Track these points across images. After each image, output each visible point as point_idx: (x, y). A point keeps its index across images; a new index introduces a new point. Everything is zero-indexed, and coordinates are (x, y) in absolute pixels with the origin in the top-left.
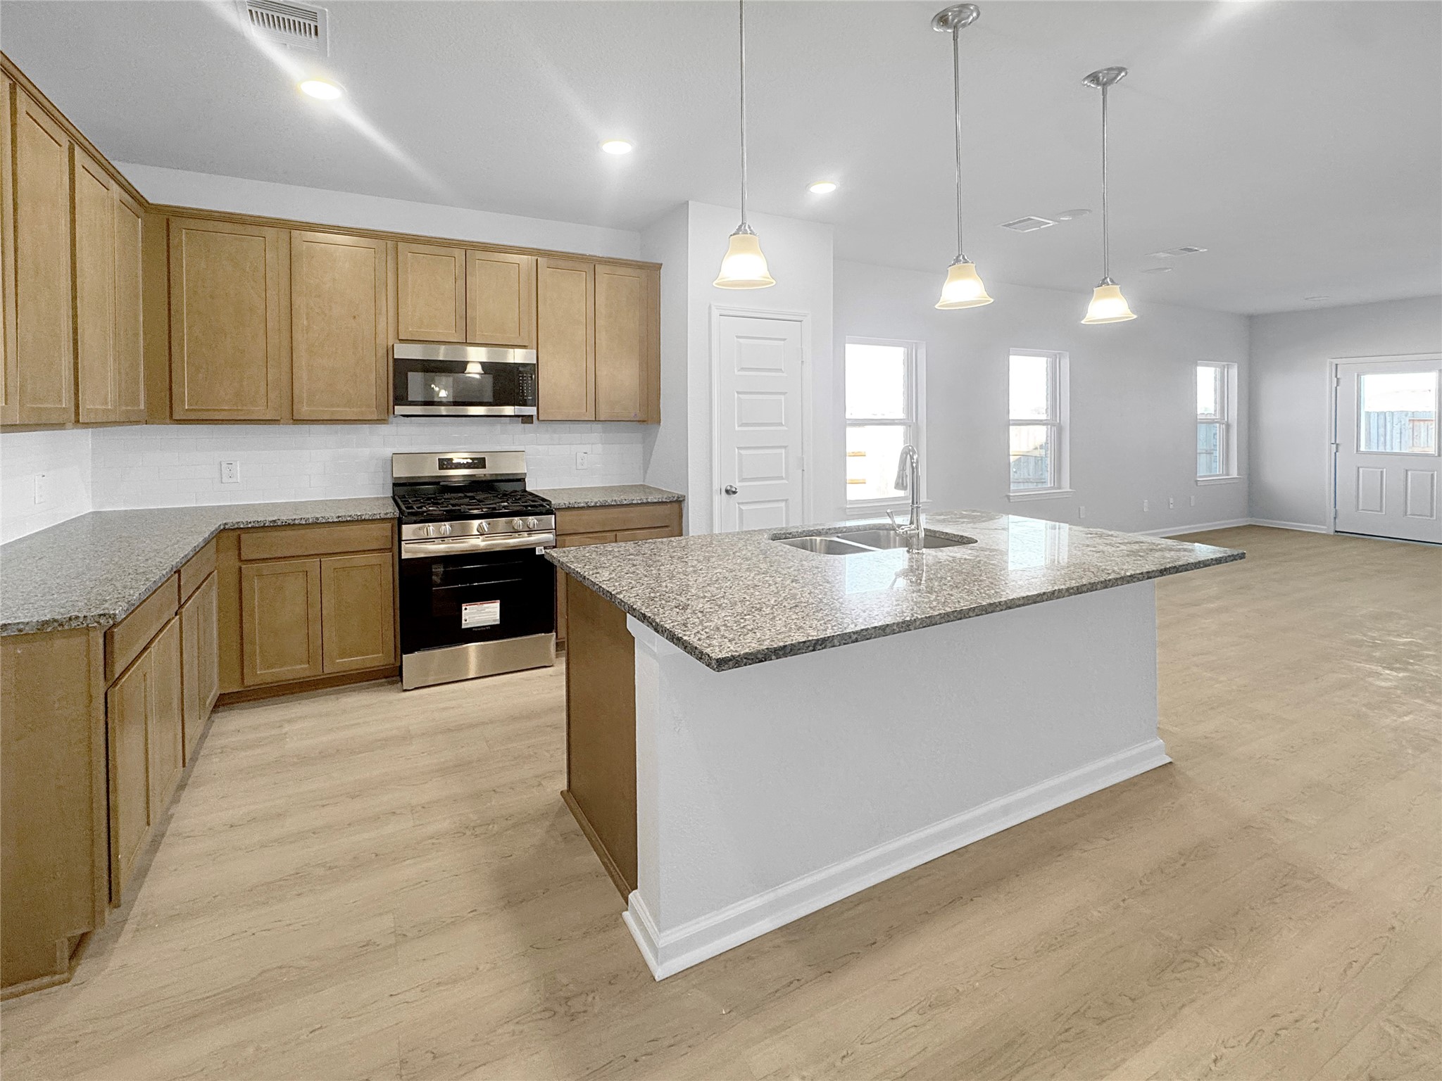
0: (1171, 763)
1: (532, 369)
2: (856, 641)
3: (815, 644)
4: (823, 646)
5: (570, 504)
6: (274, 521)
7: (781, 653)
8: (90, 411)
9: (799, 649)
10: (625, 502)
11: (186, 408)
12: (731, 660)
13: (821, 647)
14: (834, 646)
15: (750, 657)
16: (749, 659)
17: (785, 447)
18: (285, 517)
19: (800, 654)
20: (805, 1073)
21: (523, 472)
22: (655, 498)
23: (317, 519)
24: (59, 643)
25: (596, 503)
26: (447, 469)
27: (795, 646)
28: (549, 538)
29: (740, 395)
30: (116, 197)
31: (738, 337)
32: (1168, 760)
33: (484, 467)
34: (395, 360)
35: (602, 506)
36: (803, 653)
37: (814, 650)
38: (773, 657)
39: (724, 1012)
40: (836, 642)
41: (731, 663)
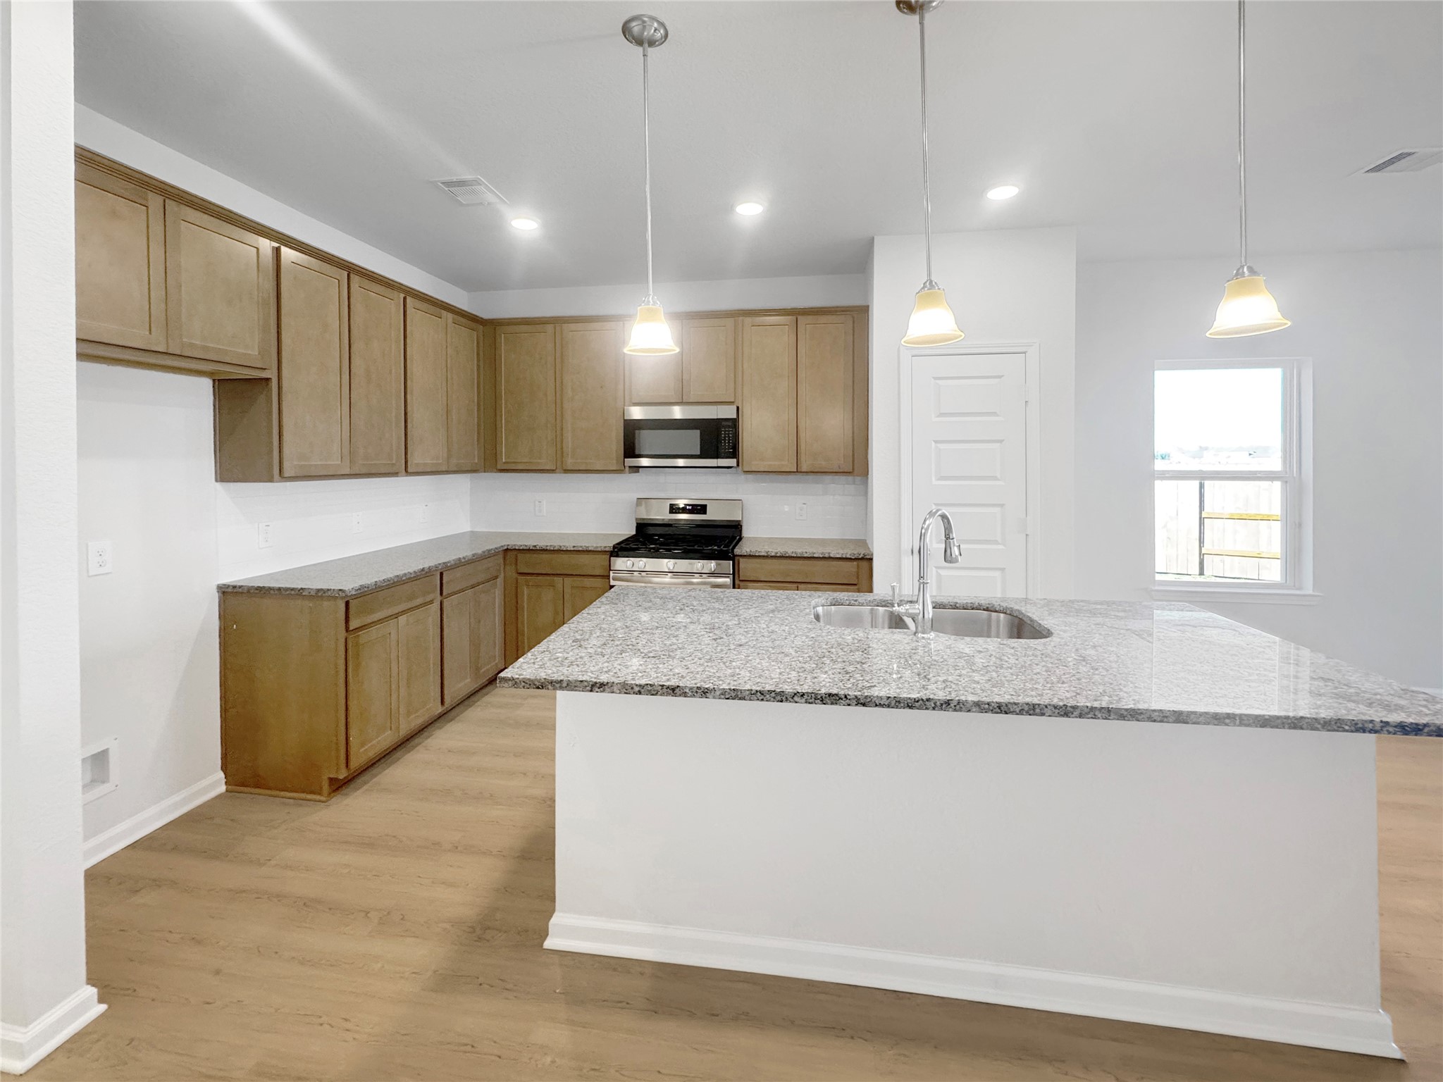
0: (1401, 1061)
1: (734, 423)
2: (640, 693)
3: (593, 686)
4: (601, 689)
5: (751, 551)
6: (535, 546)
7: (558, 685)
8: (417, 465)
9: (575, 686)
10: (806, 555)
11: (504, 461)
12: (510, 680)
13: (599, 690)
14: (613, 692)
15: (528, 682)
16: (527, 683)
17: (1002, 506)
18: (542, 544)
19: (576, 690)
20: (557, 1060)
21: (738, 519)
22: (838, 553)
23: (560, 547)
24: (326, 603)
25: (777, 553)
26: (676, 513)
27: (571, 683)
28: (726, 582)
29: (939, 445)
30: (450, 321)
31: (935, 378)
32: (1393, 1051)
33: (705, 513)
34: (624, 420)
35: (782, 557)
36: (580, 691)
37: (591, 691)
38: (550, 687)
39: (557, 991)
40: (615, 689)
41: (510, 682)
